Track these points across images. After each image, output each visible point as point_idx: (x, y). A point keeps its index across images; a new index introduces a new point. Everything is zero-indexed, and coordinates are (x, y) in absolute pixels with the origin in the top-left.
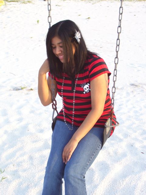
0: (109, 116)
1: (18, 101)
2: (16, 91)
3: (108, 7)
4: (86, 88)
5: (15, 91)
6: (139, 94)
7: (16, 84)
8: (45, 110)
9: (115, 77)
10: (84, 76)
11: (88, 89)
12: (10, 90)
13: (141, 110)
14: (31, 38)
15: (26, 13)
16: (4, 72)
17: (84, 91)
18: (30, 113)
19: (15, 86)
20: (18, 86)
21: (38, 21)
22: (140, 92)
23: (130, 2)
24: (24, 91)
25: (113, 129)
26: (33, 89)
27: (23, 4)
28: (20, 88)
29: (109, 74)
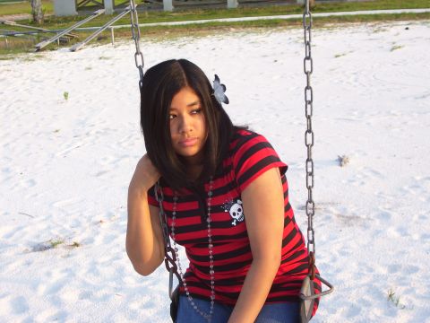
0: (306, 270)
1: (49, 274)
2: (41, 253)
3: (214, 49)
4: (236, 212)
5: (37, 253)
6: (321, 225)
7: (38, 236)
8: (116, 288)
9: (310, 178)
10: (226, 183)
11: (240, 213)
12: (26, 252)
13: (334, 260)
14: (57, 131)
15: (36, 82)
16: (6, 214)
17: (233, 220)
18: (82, 299)
19: (36, 241)
20: (44, 239)
21: (66, 95)
22: (324, 222)
23: (260, 36)
24: (60, 250)
25: (316, 302)
26: (78, 242)
27: (27, 62)
28: (49, 244)
29: (283, 169)
